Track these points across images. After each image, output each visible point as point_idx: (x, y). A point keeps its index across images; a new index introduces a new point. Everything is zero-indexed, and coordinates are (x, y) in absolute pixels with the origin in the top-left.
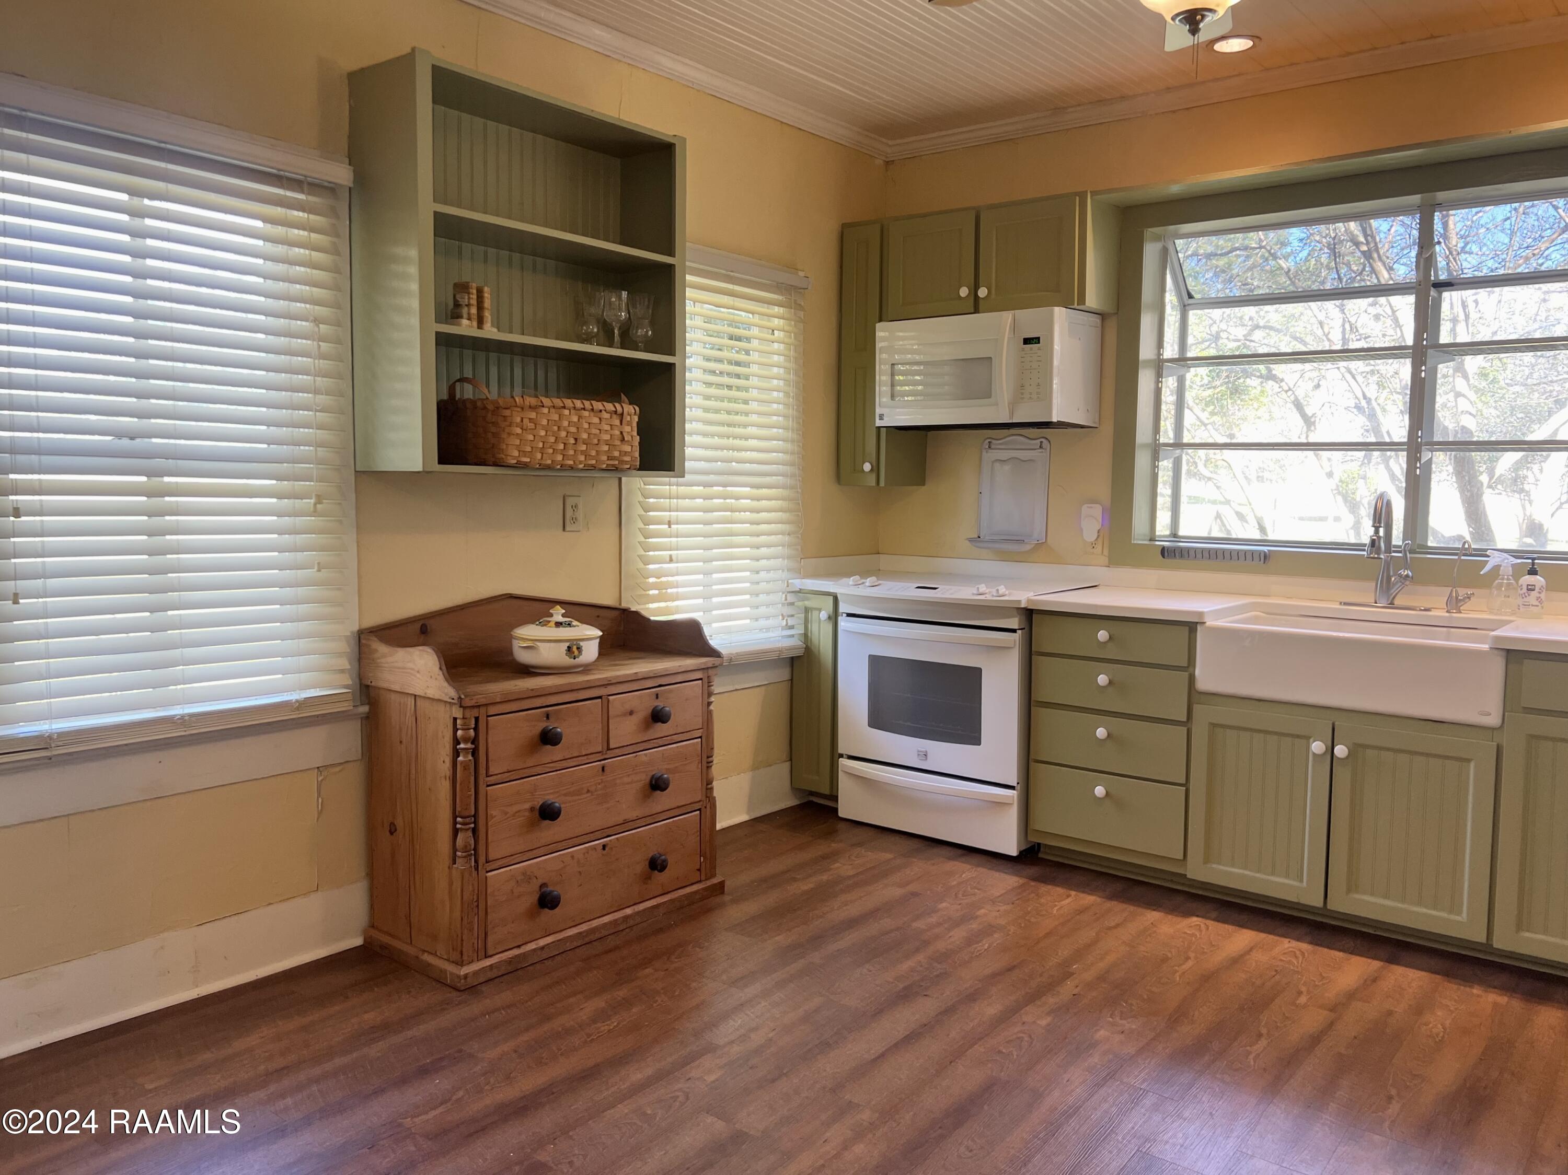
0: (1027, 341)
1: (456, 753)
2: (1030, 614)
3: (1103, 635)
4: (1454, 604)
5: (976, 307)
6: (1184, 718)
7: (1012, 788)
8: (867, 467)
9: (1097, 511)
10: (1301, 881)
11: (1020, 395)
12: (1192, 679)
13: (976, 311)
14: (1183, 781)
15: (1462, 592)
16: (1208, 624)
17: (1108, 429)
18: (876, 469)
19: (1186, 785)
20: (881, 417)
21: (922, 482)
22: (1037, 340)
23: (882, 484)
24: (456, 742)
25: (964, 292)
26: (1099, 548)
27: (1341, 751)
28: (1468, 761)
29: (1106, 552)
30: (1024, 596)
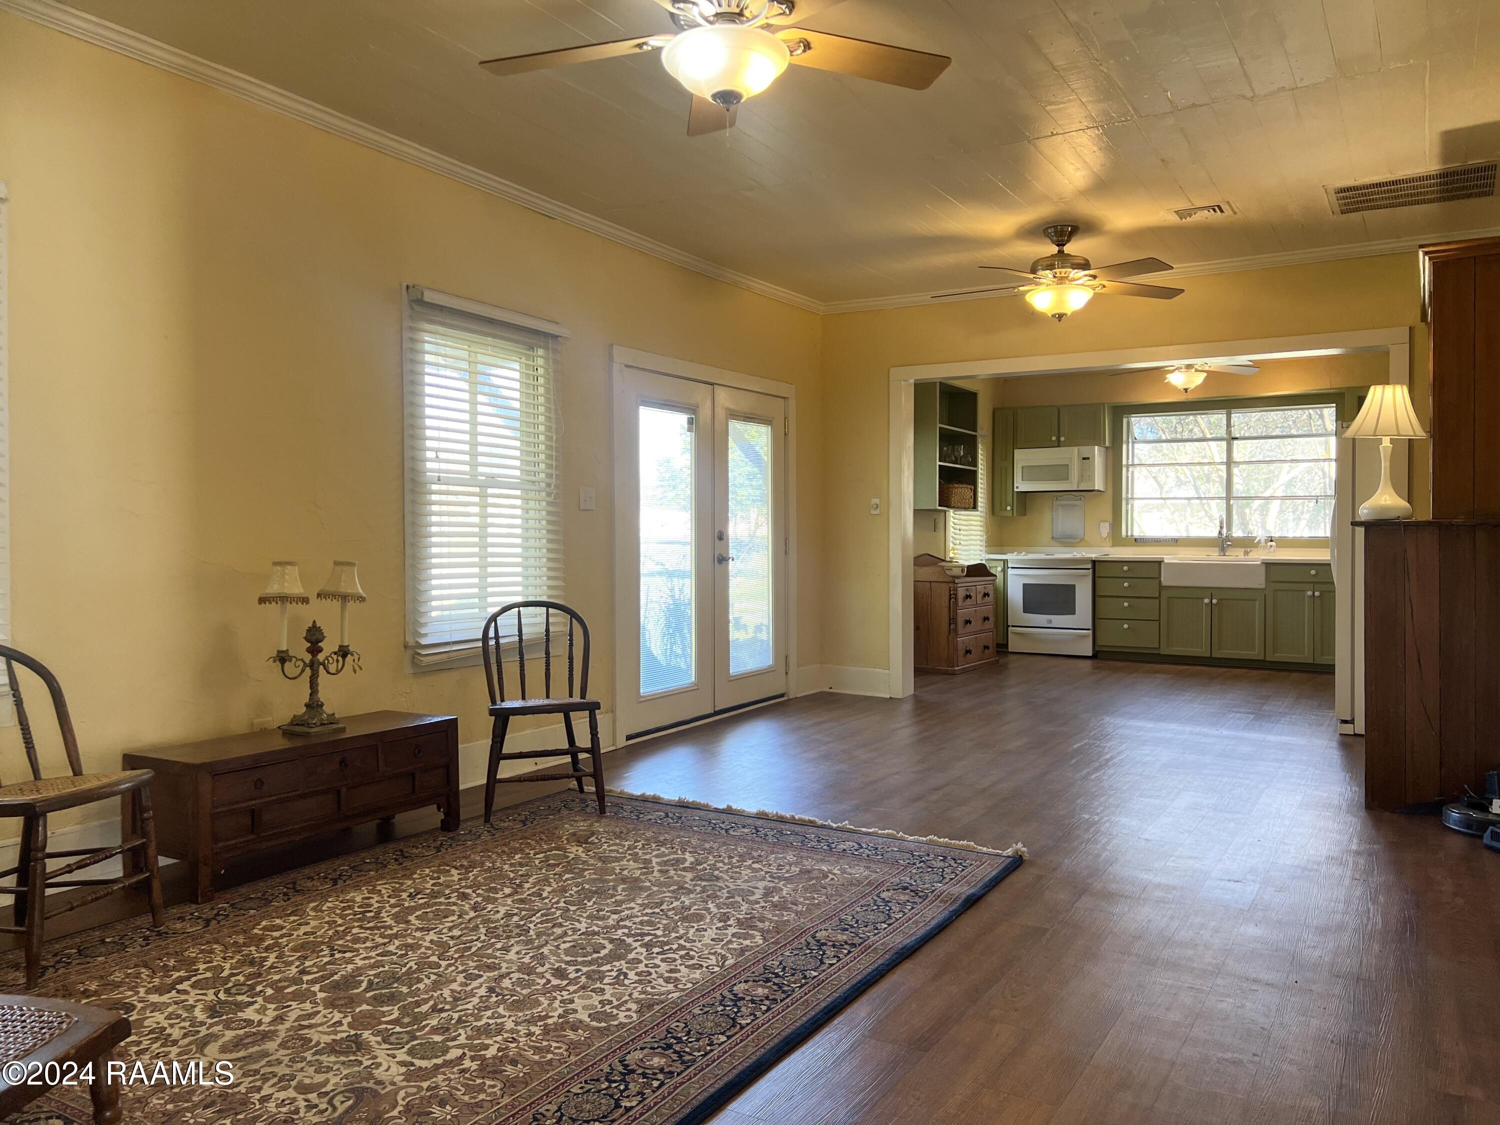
0: (1084, 459)
1: (950, 599)
2: (1094, 562)
3: (1125, 568)
4: (1246, 553)
5: (1059, 444)
6: (1158, 596)
7: (1089, 629)
8: (1009, 508)
9: (1107, 525)
10: (1202, 648)
11: (1081, 478)
12: (1160, 582)
13: (1059, 446)
14: (1158, 619)
15: (1249, 550)
16: (1166, 561)
17: (1110, 492)
18: (1012, 509)
19: (1159, 621)
20: (1017, 488)
21: (1025, 515)
22: (1088, 458)
23: (1015, 515)
24: (950, 595)
25: (1054, 438)
26: (1108, 539)
27: (1214, 601)
28: (1256, 600)
29: (1111, 541)
30: (1094, 556)
